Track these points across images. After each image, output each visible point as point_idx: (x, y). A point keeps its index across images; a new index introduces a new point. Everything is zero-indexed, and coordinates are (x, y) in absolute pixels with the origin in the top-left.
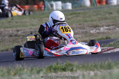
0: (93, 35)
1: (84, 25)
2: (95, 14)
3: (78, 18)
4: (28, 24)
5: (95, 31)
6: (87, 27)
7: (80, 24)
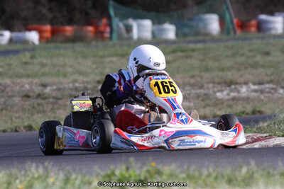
0: (222, 103)
1: (202, 77)
2: (229, 53)
3: (189, 61)
4: (70, 70)
5: (228, 94)
6: (208, 83)
7: (193, 77)
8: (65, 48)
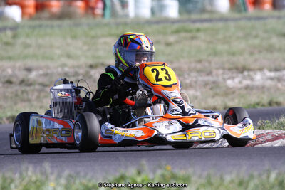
0: (234, 92)
1: (210, 63)
2: (240, 34)
3: (195, 43)
4: (57, 51)
5: (240, 82)
6: (217, 69)
7: (200, 61)
8: (52, 27)
